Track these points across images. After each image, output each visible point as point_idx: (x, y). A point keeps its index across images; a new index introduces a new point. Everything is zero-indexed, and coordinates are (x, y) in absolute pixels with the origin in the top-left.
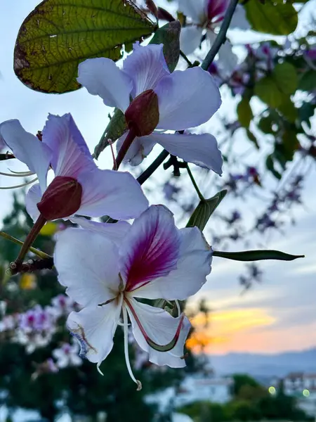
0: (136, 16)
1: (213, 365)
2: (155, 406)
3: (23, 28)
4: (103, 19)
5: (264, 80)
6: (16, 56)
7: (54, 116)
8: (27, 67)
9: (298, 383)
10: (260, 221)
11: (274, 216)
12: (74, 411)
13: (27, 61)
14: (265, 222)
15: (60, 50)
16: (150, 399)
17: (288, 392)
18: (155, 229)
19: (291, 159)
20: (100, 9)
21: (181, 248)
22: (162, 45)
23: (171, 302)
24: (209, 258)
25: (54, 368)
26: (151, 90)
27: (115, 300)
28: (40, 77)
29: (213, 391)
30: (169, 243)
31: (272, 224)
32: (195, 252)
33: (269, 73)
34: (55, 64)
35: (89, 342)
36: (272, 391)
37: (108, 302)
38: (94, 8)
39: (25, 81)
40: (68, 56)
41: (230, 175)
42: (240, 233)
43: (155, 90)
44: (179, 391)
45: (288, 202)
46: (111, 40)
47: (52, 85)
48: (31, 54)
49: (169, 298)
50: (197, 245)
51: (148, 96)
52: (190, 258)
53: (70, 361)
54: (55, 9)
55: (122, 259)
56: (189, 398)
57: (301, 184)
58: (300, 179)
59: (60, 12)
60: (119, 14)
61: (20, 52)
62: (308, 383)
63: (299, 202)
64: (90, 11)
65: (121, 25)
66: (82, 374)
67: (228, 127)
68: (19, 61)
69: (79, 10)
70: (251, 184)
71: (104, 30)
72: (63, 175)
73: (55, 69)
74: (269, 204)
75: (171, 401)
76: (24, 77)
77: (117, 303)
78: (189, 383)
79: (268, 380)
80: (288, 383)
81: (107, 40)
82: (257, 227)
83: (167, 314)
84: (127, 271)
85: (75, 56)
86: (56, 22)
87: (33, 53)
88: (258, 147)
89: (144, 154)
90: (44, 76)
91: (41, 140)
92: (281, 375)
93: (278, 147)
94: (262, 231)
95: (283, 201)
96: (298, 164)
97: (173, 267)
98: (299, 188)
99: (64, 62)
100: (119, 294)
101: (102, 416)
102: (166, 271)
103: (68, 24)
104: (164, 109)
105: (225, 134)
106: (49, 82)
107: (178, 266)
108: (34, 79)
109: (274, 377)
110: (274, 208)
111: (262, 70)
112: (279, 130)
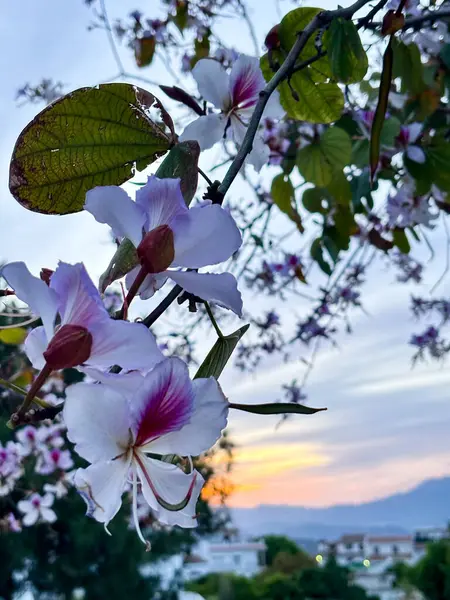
0: (150, 130)
1: (238, 523)
2: (156, 580)
3: (20, 141)
4: (112, 132)
5: (308, 149)
6: (12, 173)
7: (65, 264)
8: (24, 185)
9: (356, 549)
10: (303, 327)
11: (323, 322)
12: (40, 587)
13: (24, 179)
14: (310, 330)
15: (63, 167)
16: (147, 571)
17: (342, 562)
18: (168, 382)
19: (346, 248)
20: (109, 121)
21: (195, 401)
22: (178, 180)
23: (185, 458)
24: (225, 412)
25: (16, 526)
26: (166, 226)
27: (124, 456)
28: (38, 197)
29: (237, 559)
30: (181, 398)
31: (320, 332)
32: (209, 404)
33: (316, 140)
34: (57, 183)
35: (97, 500)
36: (320, 559)
37: (117, 458)
38: (103, 120)
39: (23, 201)
40: (71, 173)
41: (265, 264)
42: (278, 343)
43: (170, 227)
44: (189, 559)
45: (342, 303)
46: (120, 157)
47: (52, 205)
48: (29, 170)
49: (181, 454)
50: (213, 397)
51: (162, 233)
52: (205, 411)
53: (40, 516)
54: (57, 120)
55: (132, 415)
56: (203, 570)
57: (360, 277)
58: (359, 270)
59: (63, 123)
60: (130, 127)
61: (17, 167)
62: (369, 550)
63: (357, 304)
64: (97, 123)
65: (132, 139)
66: (53, 535)
67: (262, 198)
68: (15, 178)
69: (85, 122)
70: (293, 278)
71: (113, 144)
72: (72, 323)
73: (57, 187)
74: (318, 304)
75: (178, 573)
76: (21, 196)
77: (126, 459)
78: (204, 548)
79: (313, 544)
80: (341, 549)
81: (116, 156)
82: (299, 336)
83: (178, 471)
84: (138, 426)
85: (79, 173)
86: (58, 133)
87: (33, 170)
88: (302, 230)
89: (156, 287)
90: (43, 195)
91: (48, 284)
92: (332, 538)
93: (327, 229)
94: (306, 341)
95: (336, 301)
96: (355, 253)
97: (187, 422)
98: (359, 282)
99: (66, 180)
100: (128, 449)
101: (79, 593)
102: (179, 425)
103: (72, 137)
104: (180, 246)
105: (259, 208)
106: (49, 202)
107: (192, 419)
108: (32, 198)
109: (322, 542)
110: (323, 310)
111: (306, 137)
112: (330, 207)
